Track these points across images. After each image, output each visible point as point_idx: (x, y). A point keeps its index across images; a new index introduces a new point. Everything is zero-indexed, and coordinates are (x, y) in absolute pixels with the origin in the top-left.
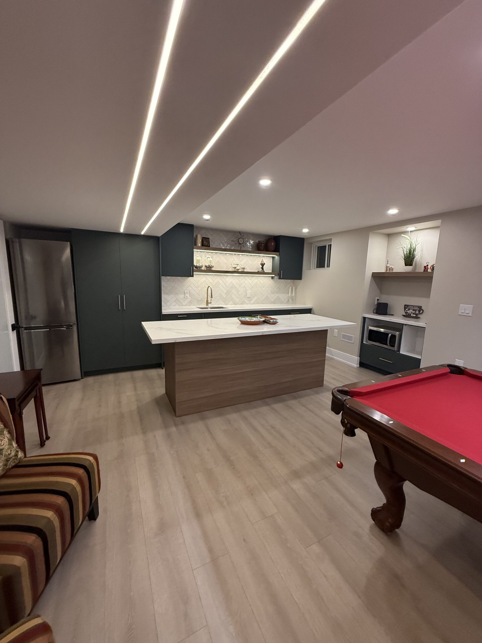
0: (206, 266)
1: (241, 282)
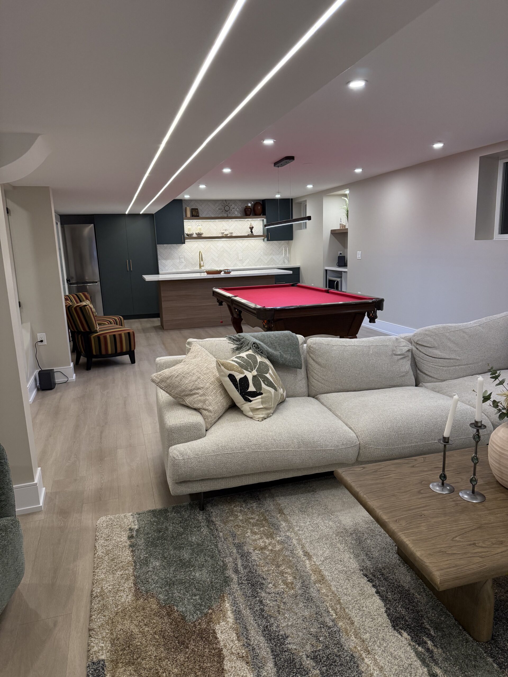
0: (196, 234)
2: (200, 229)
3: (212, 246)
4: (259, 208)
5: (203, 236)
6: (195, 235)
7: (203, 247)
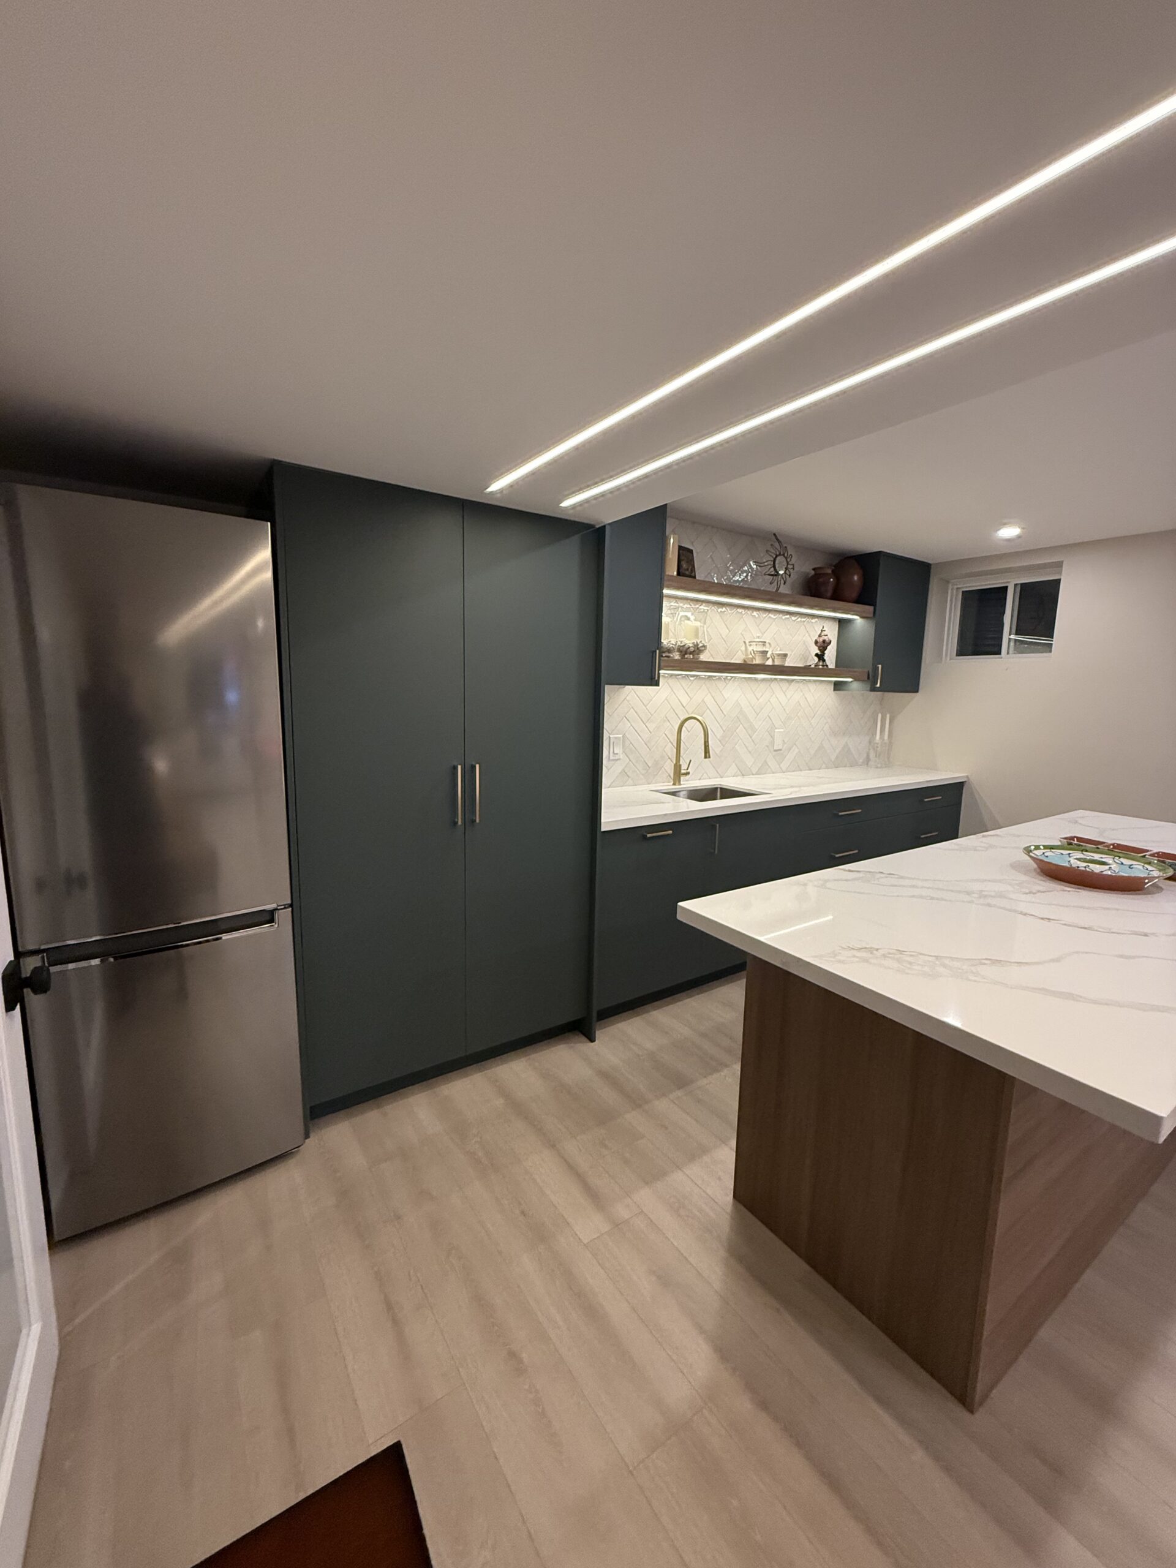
1: (761, 700)
2: (697, 632)
3: (709, 700)
4: (856, 578)
5: (704, 657)
6: (676, 654)
7: (685, 700)
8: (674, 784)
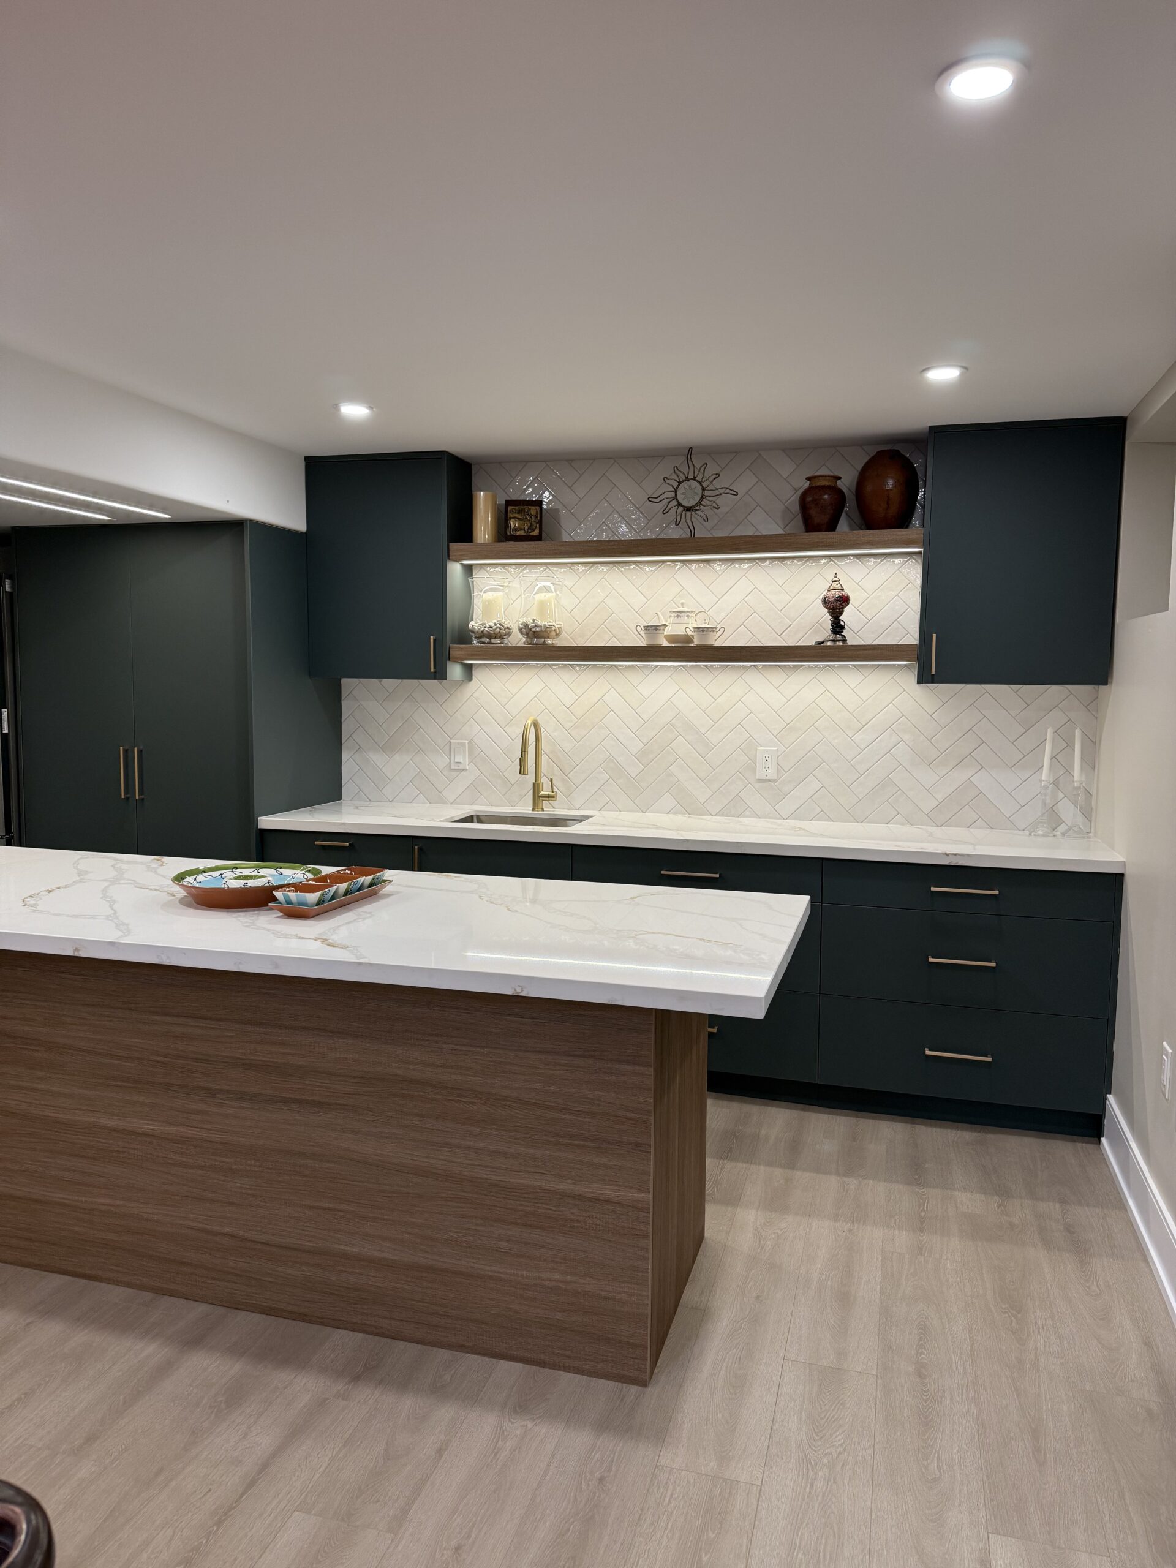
0: (524, 631)
1: (722, 699)
2: (542, 607)
4: (890, 483)
5: (557, 642)
6: (517, 639)
8: (533, 810)
